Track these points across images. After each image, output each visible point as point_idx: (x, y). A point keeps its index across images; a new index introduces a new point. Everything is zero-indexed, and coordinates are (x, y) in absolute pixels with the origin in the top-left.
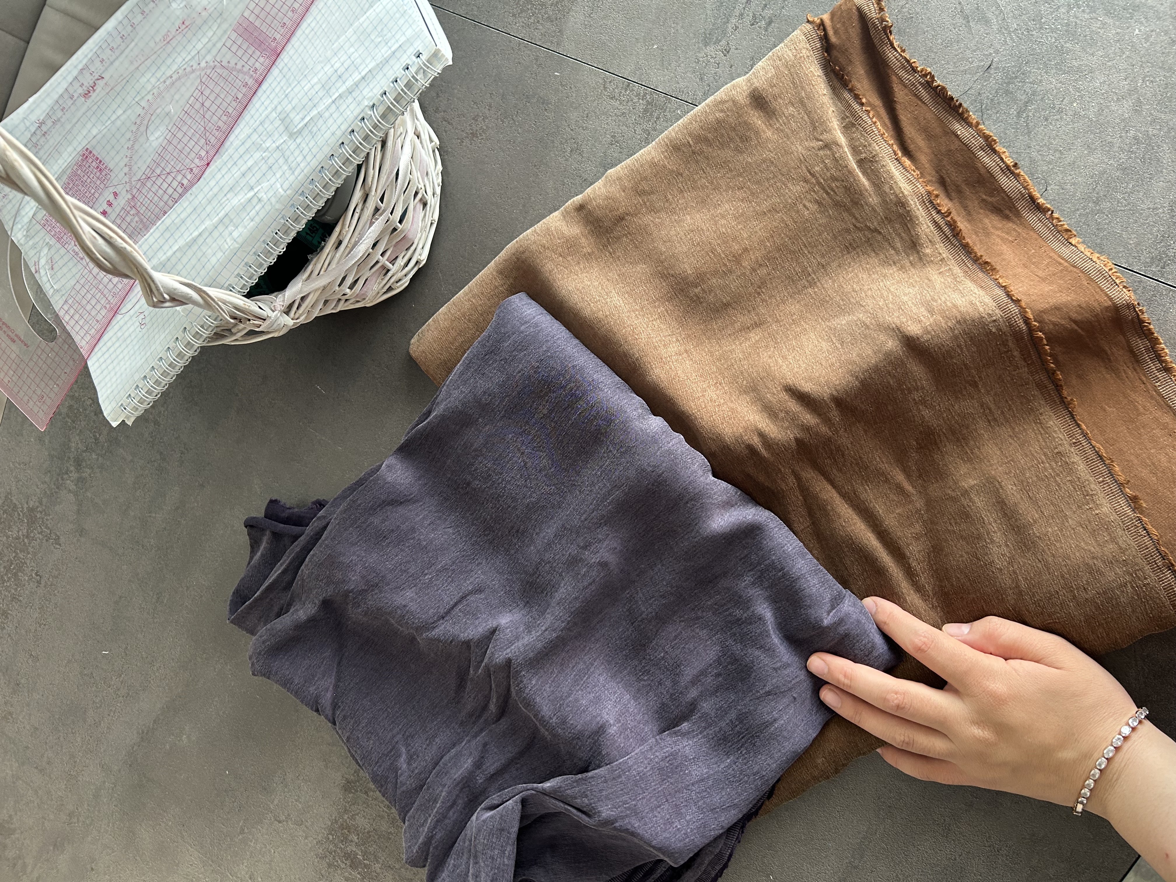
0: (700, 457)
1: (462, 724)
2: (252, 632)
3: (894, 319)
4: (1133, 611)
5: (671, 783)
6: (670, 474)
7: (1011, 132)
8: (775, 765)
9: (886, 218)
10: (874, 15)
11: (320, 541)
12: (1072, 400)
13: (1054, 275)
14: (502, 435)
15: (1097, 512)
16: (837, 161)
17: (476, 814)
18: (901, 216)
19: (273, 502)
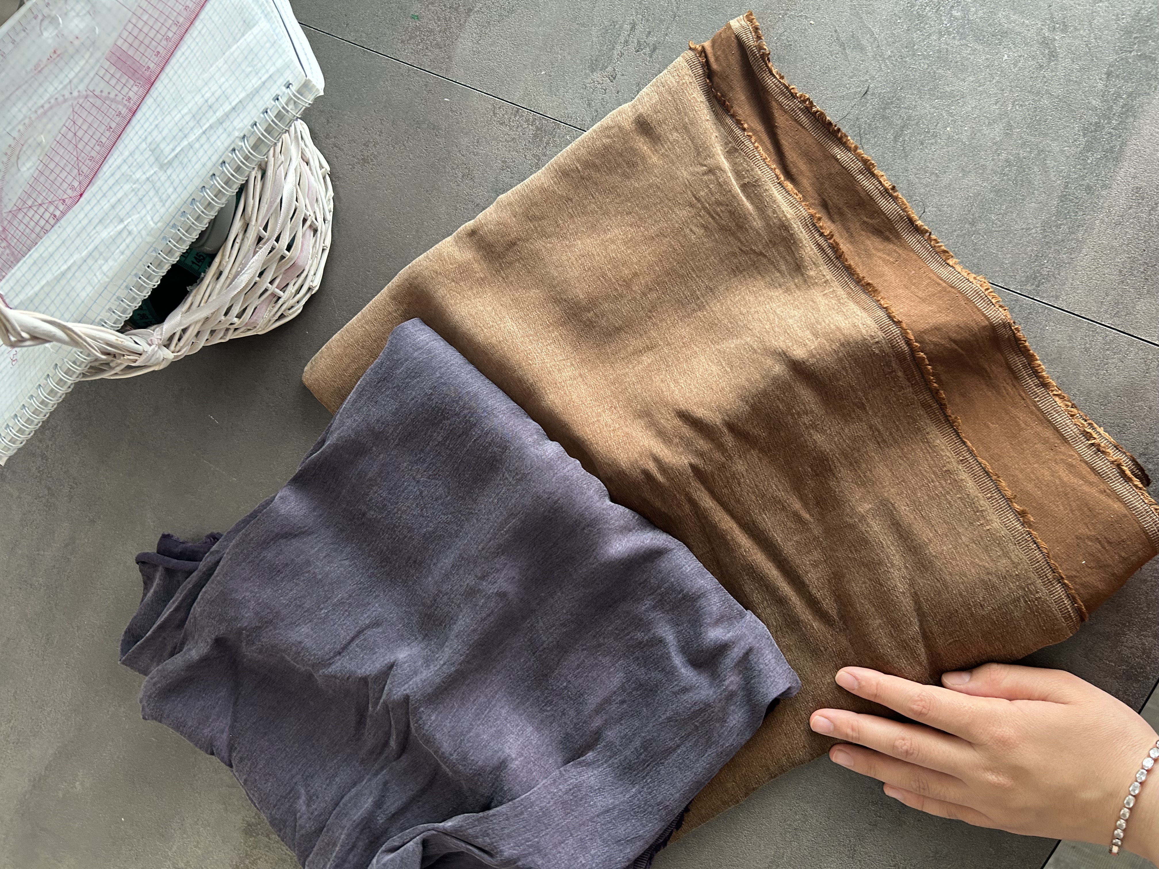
0: (596, 483)
1: (362, 762)
2: (145, 672)
3: (780, 343)
4: (1027, 625)
5: (576, 817)
6: (566, 501)
7: (889, 155)
8: (678, 795)
9: (770, 241)
10: (752, 43)
11: (212, 577)
12: (956, 418)
13: (934, 295)
14: (396, 464)
15: (988, 528)
16: (721, 186)
17: (376, 857)
18: (784, 239)
19: (166, 537)
